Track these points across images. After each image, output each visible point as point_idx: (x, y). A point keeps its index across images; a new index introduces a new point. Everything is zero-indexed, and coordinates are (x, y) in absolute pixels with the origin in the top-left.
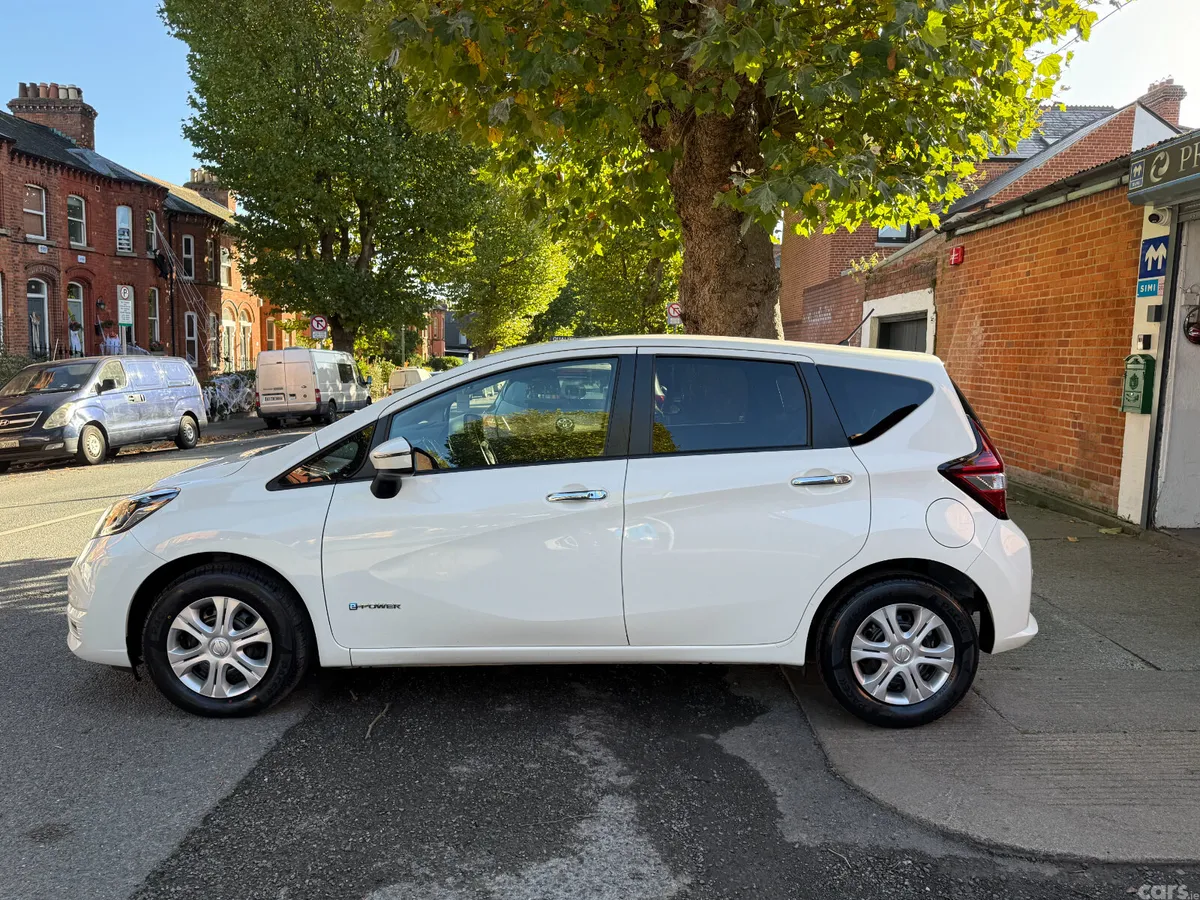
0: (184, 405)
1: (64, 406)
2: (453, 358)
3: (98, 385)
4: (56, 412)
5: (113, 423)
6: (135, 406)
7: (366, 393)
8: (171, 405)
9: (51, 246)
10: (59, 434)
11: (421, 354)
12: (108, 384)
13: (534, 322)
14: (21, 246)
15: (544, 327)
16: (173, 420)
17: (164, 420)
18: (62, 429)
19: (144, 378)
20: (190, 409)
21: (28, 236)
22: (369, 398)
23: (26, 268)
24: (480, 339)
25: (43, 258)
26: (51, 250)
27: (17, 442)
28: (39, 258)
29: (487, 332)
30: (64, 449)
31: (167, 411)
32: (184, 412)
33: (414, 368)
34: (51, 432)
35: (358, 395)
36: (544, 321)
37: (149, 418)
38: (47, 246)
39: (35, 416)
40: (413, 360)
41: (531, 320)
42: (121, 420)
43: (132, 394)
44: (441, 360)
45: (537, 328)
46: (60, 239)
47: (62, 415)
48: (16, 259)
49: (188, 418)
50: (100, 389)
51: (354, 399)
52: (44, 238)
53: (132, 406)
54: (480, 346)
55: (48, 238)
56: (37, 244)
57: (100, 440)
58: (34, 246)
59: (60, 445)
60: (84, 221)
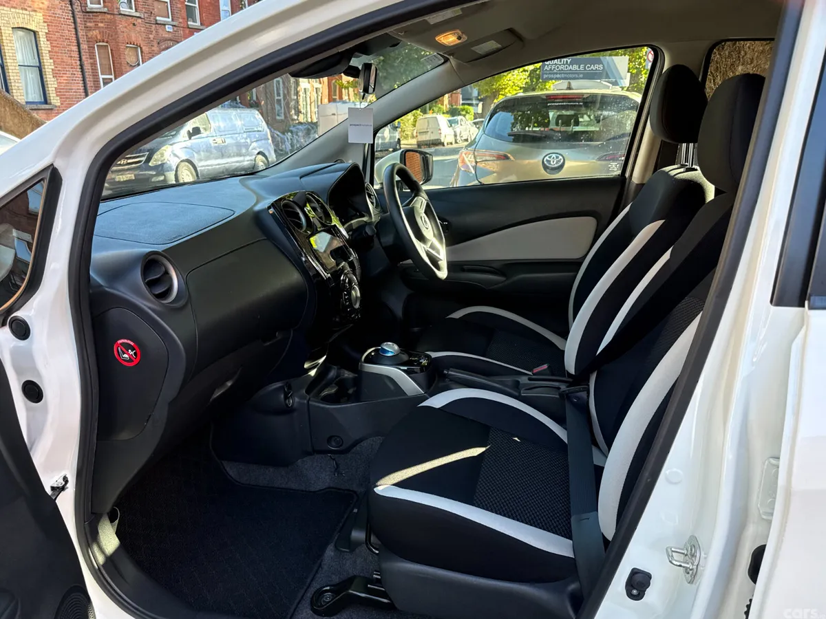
0: (255, 147)
1: (163, 148)
2: (466, 107)
3: (189, 131)
4: (158, 153)
5: (201, 160)
6: (218, 147)
7: (397, 135)
8: (247, 146)
9: (175, 26)
10: (161, 169)
11: (442, 104)
12: (196, 131)
13: (530, 75)
14: (154, 26)
15: (538, 79)
16: (248, 158)
17: (241, 158)
18: (162, 165)
19: (225, 127)
20: (262, 150)
21: (158, 18)
22: (399, 139)
23: (159, 43)
24: (487, 91)
25: (170, 36)
26: (175, 29)
27: (133, 175)
28: (167, 36)
29: (493, 85)
30: (165, 180)
31: (244, 151)
32: (257, 152)
33: (435, 115)
34: (156, 168)
35: (391, 137)
36: (537, 75)
37: (229, 156)
38: (173, 26)
39: (143, 156)
40: (435, 109)
41: (527, 74)
42: (207, 158)
43: (215, 138)
44: (456, 109)
45: (532, 81)
46: (181, 20)
47: (162, 155)
48: (151, 36)
49: (260, 157)
50: (190, 135)
51: (387, 141)
52: (170, 20)
53: (215, 147)
54: (486, 97)
55: (173, 20)
56: (165, 25)
57: (192, 174)
58: (163, 26)
59: (162, 178)
60: (197, 5)
